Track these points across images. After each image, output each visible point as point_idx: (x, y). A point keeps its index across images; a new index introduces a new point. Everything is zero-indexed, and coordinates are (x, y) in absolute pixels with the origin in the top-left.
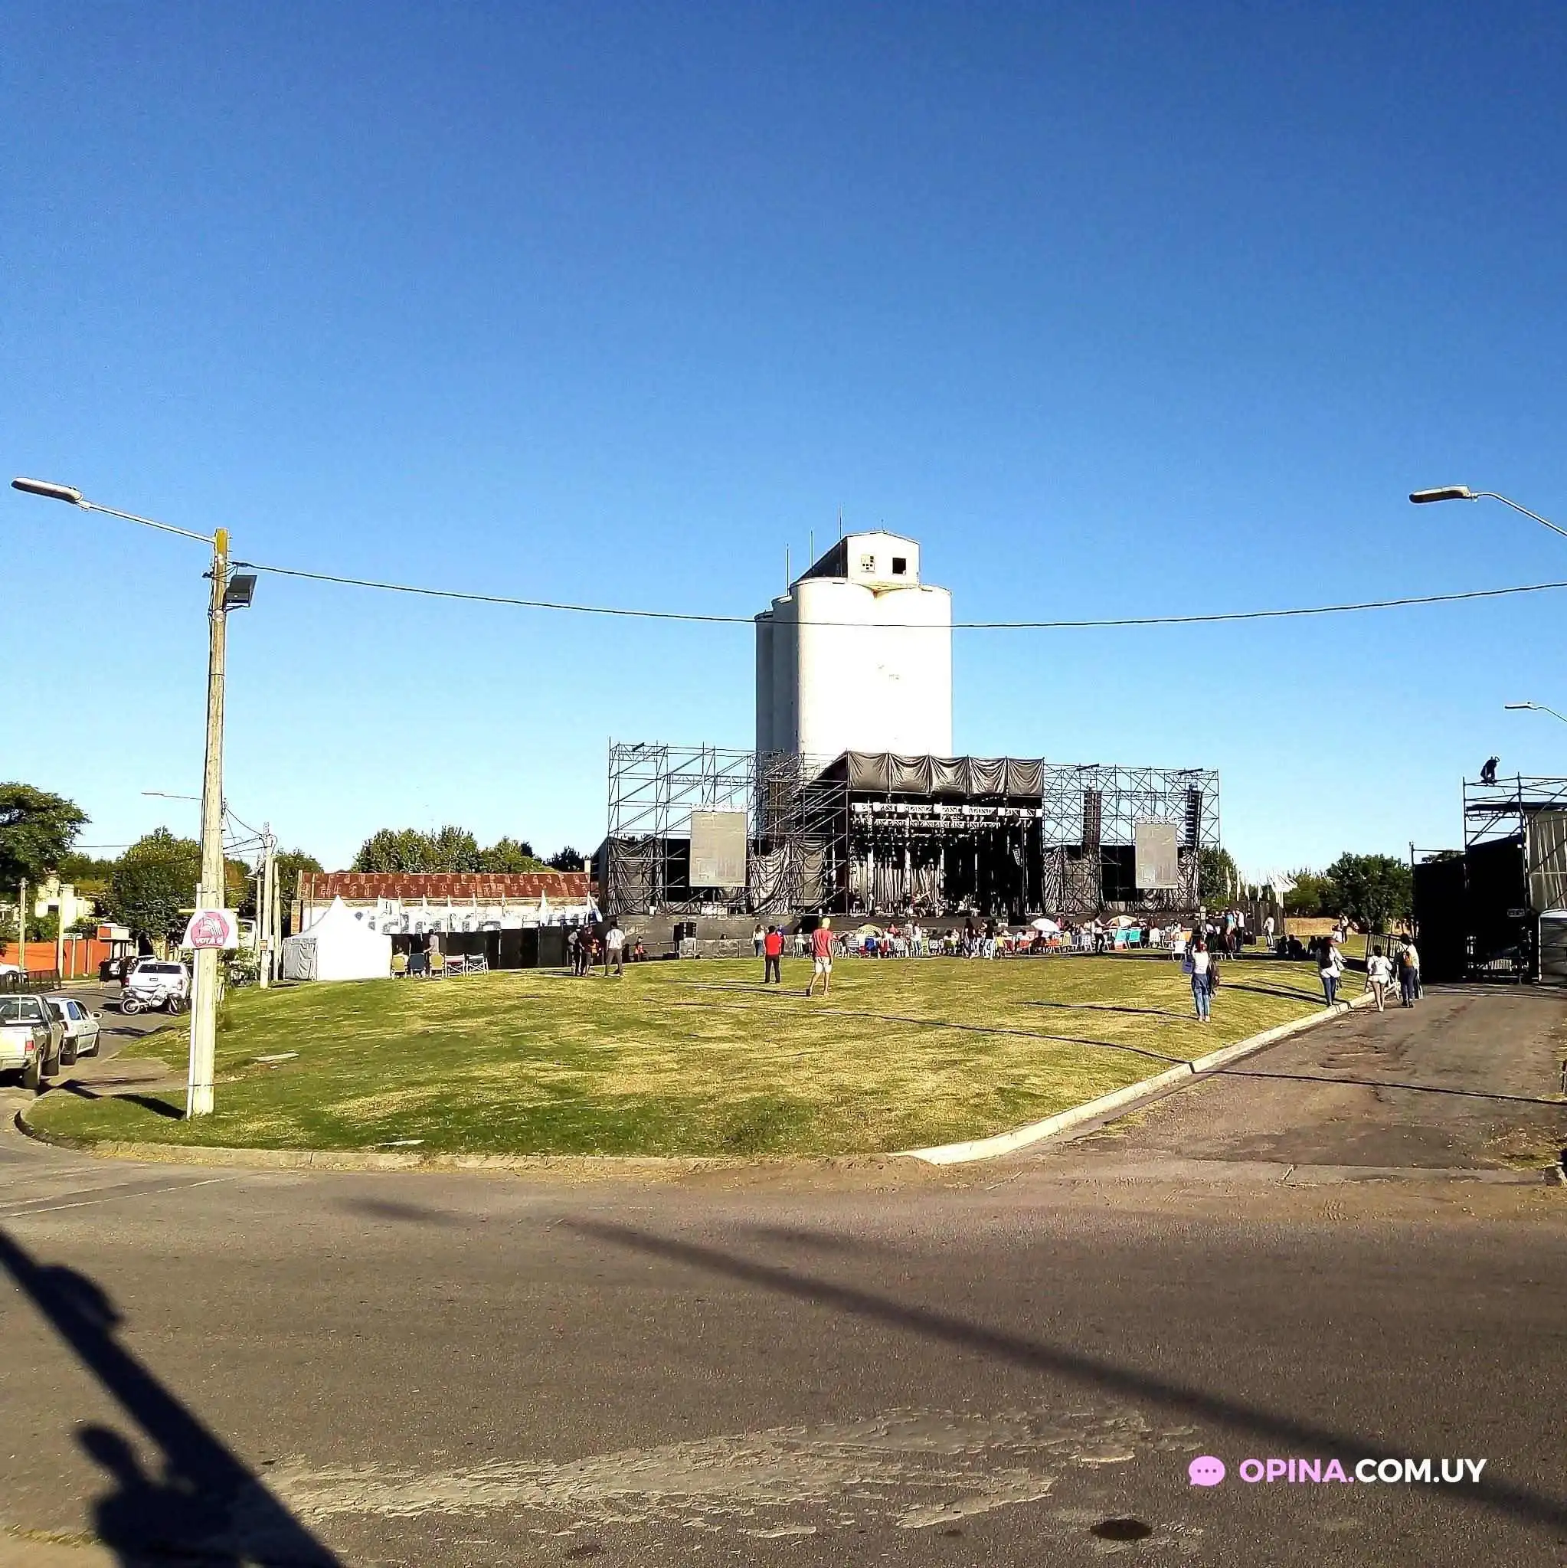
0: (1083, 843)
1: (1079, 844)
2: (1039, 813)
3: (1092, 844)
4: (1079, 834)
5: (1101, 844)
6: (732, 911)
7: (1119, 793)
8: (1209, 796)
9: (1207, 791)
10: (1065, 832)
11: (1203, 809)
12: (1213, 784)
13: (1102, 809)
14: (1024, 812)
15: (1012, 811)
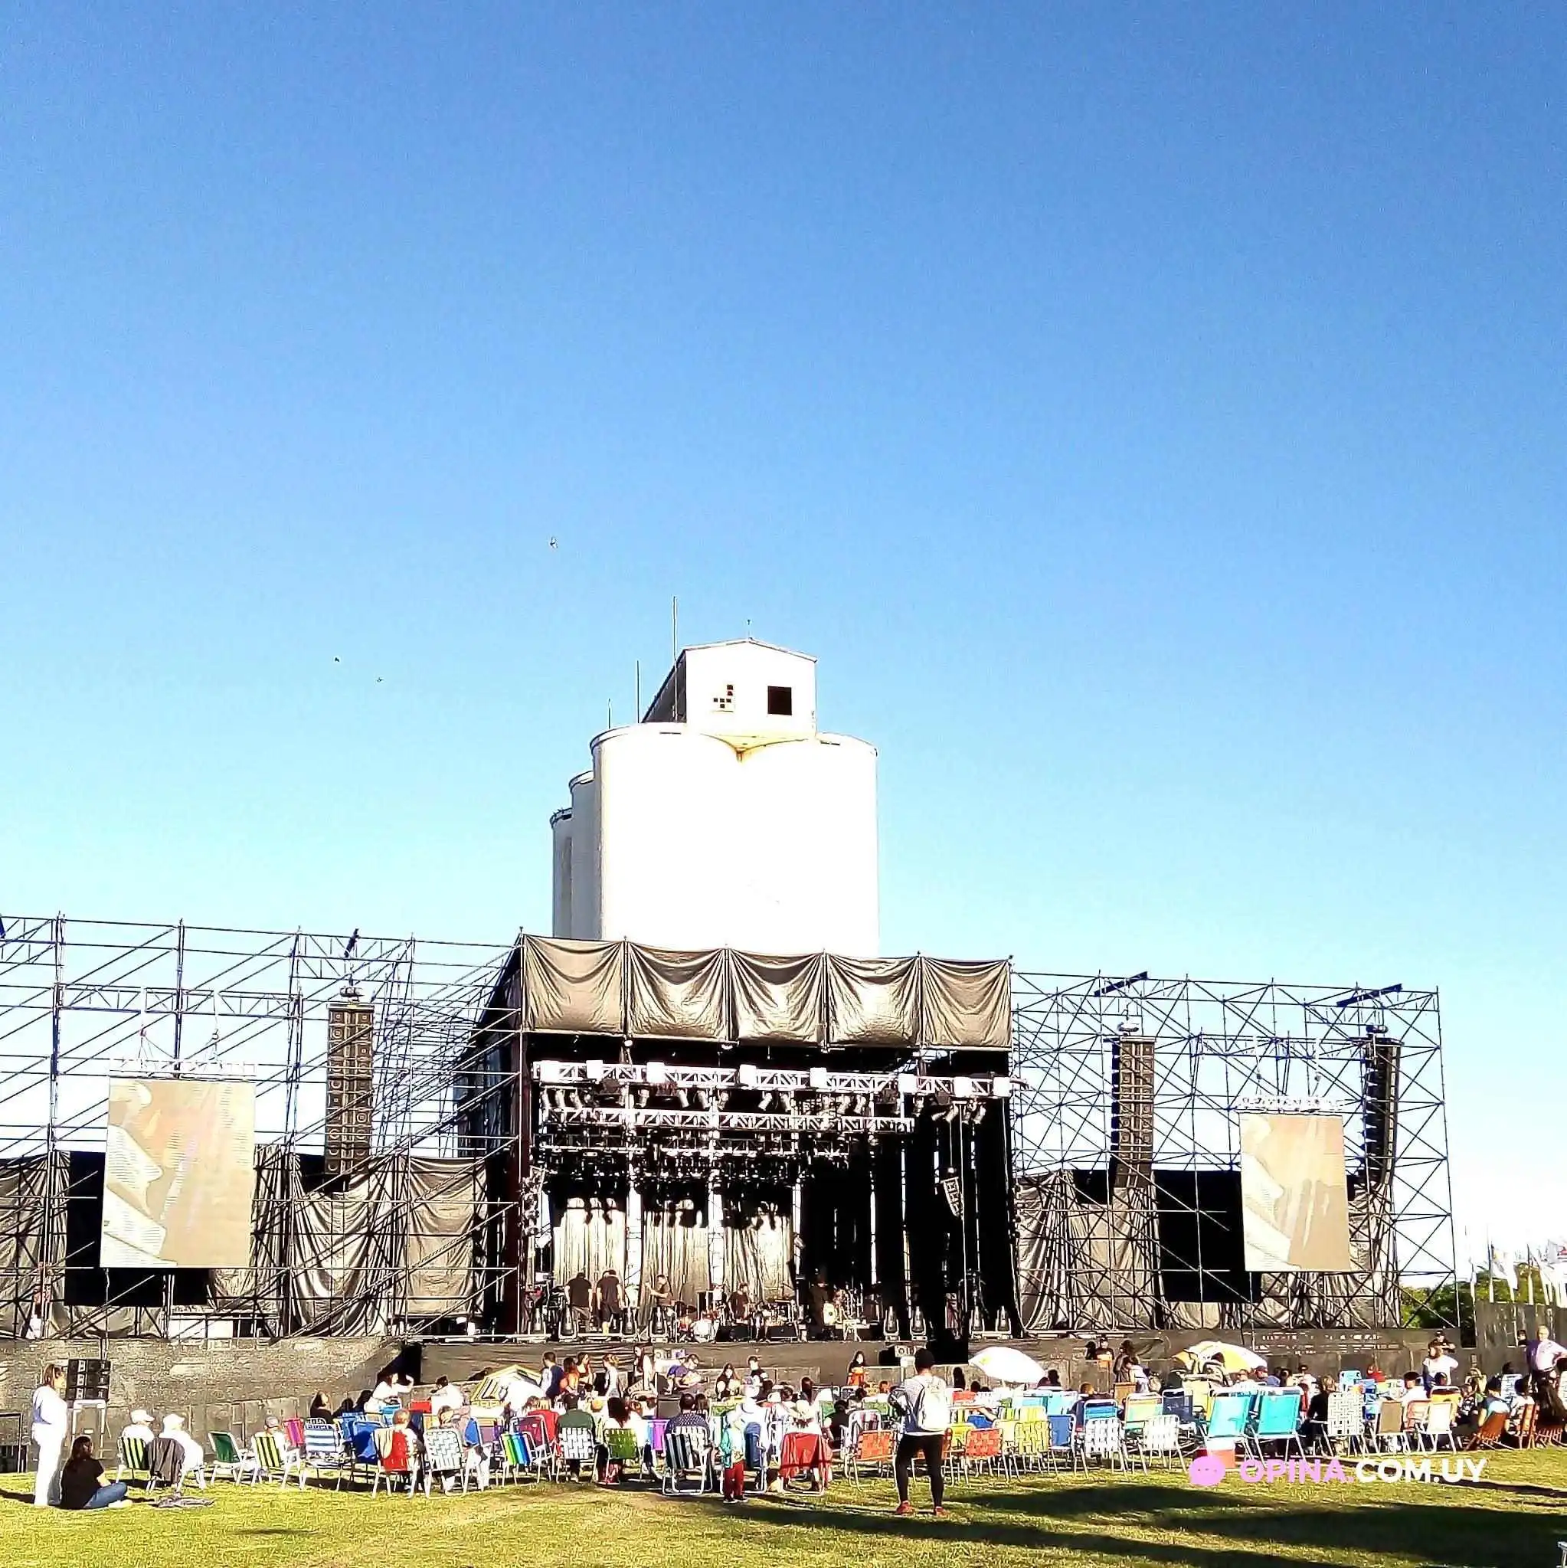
0: (1114, 1163)
1: (1102, 1166)
2: (1001, 1087)
3: (1134, 1164)
4: (1104, 1142)
5: (1154, 1167)
6: (243, 1329)
7: (1196, 1044)
8: (1419, 1050)
9: (1412, 1039)
10: (1069, 1135)
11: (1404, 1082)
12: (1427, 1021)
13: (1157, 1081)
14: (964, 1086)
15: (933, 1083)
